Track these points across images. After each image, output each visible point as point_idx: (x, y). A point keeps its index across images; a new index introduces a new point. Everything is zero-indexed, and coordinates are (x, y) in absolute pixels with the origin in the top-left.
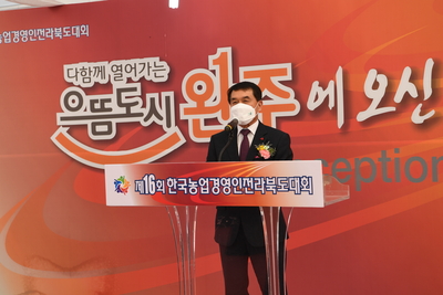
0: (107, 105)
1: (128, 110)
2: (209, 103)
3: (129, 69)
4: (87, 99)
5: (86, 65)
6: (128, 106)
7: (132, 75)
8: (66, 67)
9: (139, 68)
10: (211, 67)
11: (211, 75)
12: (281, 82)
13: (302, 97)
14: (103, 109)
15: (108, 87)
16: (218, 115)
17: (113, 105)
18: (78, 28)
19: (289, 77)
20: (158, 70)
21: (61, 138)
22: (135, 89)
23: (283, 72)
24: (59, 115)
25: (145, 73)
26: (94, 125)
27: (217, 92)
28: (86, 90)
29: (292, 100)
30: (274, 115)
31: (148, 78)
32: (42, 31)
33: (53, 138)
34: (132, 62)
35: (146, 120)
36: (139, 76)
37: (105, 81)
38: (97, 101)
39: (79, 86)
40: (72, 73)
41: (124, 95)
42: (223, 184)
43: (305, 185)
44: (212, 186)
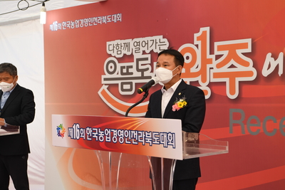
0: (130, 70)
1: (143, 74)
2: (193, 70)
3: (144, 45)
4: (119, 65)
5: (119, 42)
6: (142, 71)
7: (145, 49)
8: (108, 43)
9: (150, 43)
10: (196, 42)
11: (195, 48)
12: (243, 54)
13: (258, 66)
14: (128, 73)
15: (130, 58)
16: (199, 79)
17: (133, 70)
18: (115, 16)
19: (249, 50)
20: (160, 43)
21: (103, 92)
22: (147, 59)
23: (245, 46)
24: (103, 77)
25: (153, 47)
26: (122, 84)
27: (199, 62)
28: (118, 59)
29: (251, 68)
30: (238, 80)
31: (155, 51)
32: (95, 19)
33: (99, 93)
34: (146, 39)
36: (150, 49)
37: (129, 53)
38: (124, 67)
39: (115, 57)
40: (111, 48)
41: (140, 63)
42: (119, 135)
43: (170, 141)
44: (112, 136)
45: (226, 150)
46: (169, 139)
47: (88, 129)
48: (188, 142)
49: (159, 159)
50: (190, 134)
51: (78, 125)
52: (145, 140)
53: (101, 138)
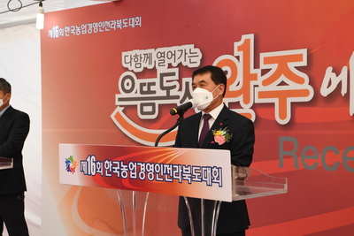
0: (152, 88)
1: (168, 93)
2: (233, 88)
3: (170, 55)
4: (138, 82)
5: (138, 52)
6: (168, 89)
7: (172, 61)
8: (124, 54)
9: (178, 54)
10: (236, 53)
11: (235, 60)
12: (297, 68)
13: (315, 83)
14: (149, 92)
15: (152, 73)
16: (240, 99)
17: (156, 88)
18: (133, 19)
19: (304, 63)
20: (191, 56)
21: (118, 116)
22: (173, 74)
23: (299, 58)
24: (117, 96)
25: (182, 59)
26: (142, 105)
27: (240, 77)
28: (137, 74)
29: (306, 86)
30: (290, 100)
31: (184, 64)
32: (108, 23)
33: (113, 116)
34: (172, 49)
35: (181, 102)
36: (178, 62)
37: (150, 67)
38: (144, 84)
39: (132, 71)
40: (128, 60)
41: (165, 79)
42: (148, 170)
43: (215, 177)
44: (139, 171)
45: (284, 190)
46: (214, 175)
47: (107, 162)
48: (239, 179)
49: (199, 200)
50: (240, 169)
51: (93, 157)
52: (182, 176)
53: (124, 174)
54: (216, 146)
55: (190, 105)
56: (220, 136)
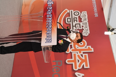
0: (75, 21)
1: (74, 26)
2: (77, 46)
3: (86, 26)
4: (77, 17)
5: (87, 16)
7: (84, 27)
8: (86, 12)
9: (86, 29)
10: (87, 47)
11: (85, 46)
12: (83, 65)
13: (79, 71)
14: (74, 20)
15: (80, 21)
16: (73, 48)
17: (76, 22)
18: (97, 14)
19: (85, 67)
20: (86, 33)
21: (66, 11)
22: (80, 27)
23: (87, 66)
24: (73, 11)
25: (85, 30)
26: (70, 18)
27: (80, 48)
28: (80, 16)
29: (78, 68)
30: (73, 63)
31: (83, 31)
32: (96, 6)
33: (66, 9)
34: (88, 27)
35: (71, 30)
36: (84, 29)
37: (82, 20)
38: (77, 19)
39: (81, 15)
40: (84, 13)
41: (79, 25)
42: (50, 20)
44: (49, 17)
45: (46, 62)
46: (49, 40)
47: (52, 8)
48: (48, 48)
49: (41, 36)
50: (51, 48)
51: (53, 3)
52: (48, 31)
53: (48, 13)
54: (58, 41)
55: (70, 32)
56: (61, 42)
